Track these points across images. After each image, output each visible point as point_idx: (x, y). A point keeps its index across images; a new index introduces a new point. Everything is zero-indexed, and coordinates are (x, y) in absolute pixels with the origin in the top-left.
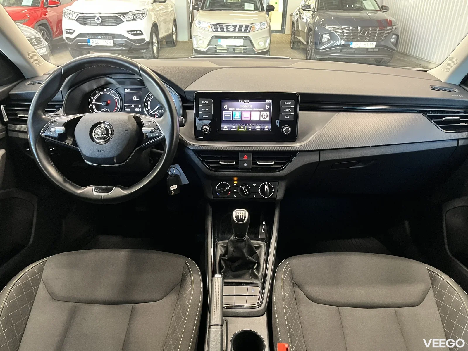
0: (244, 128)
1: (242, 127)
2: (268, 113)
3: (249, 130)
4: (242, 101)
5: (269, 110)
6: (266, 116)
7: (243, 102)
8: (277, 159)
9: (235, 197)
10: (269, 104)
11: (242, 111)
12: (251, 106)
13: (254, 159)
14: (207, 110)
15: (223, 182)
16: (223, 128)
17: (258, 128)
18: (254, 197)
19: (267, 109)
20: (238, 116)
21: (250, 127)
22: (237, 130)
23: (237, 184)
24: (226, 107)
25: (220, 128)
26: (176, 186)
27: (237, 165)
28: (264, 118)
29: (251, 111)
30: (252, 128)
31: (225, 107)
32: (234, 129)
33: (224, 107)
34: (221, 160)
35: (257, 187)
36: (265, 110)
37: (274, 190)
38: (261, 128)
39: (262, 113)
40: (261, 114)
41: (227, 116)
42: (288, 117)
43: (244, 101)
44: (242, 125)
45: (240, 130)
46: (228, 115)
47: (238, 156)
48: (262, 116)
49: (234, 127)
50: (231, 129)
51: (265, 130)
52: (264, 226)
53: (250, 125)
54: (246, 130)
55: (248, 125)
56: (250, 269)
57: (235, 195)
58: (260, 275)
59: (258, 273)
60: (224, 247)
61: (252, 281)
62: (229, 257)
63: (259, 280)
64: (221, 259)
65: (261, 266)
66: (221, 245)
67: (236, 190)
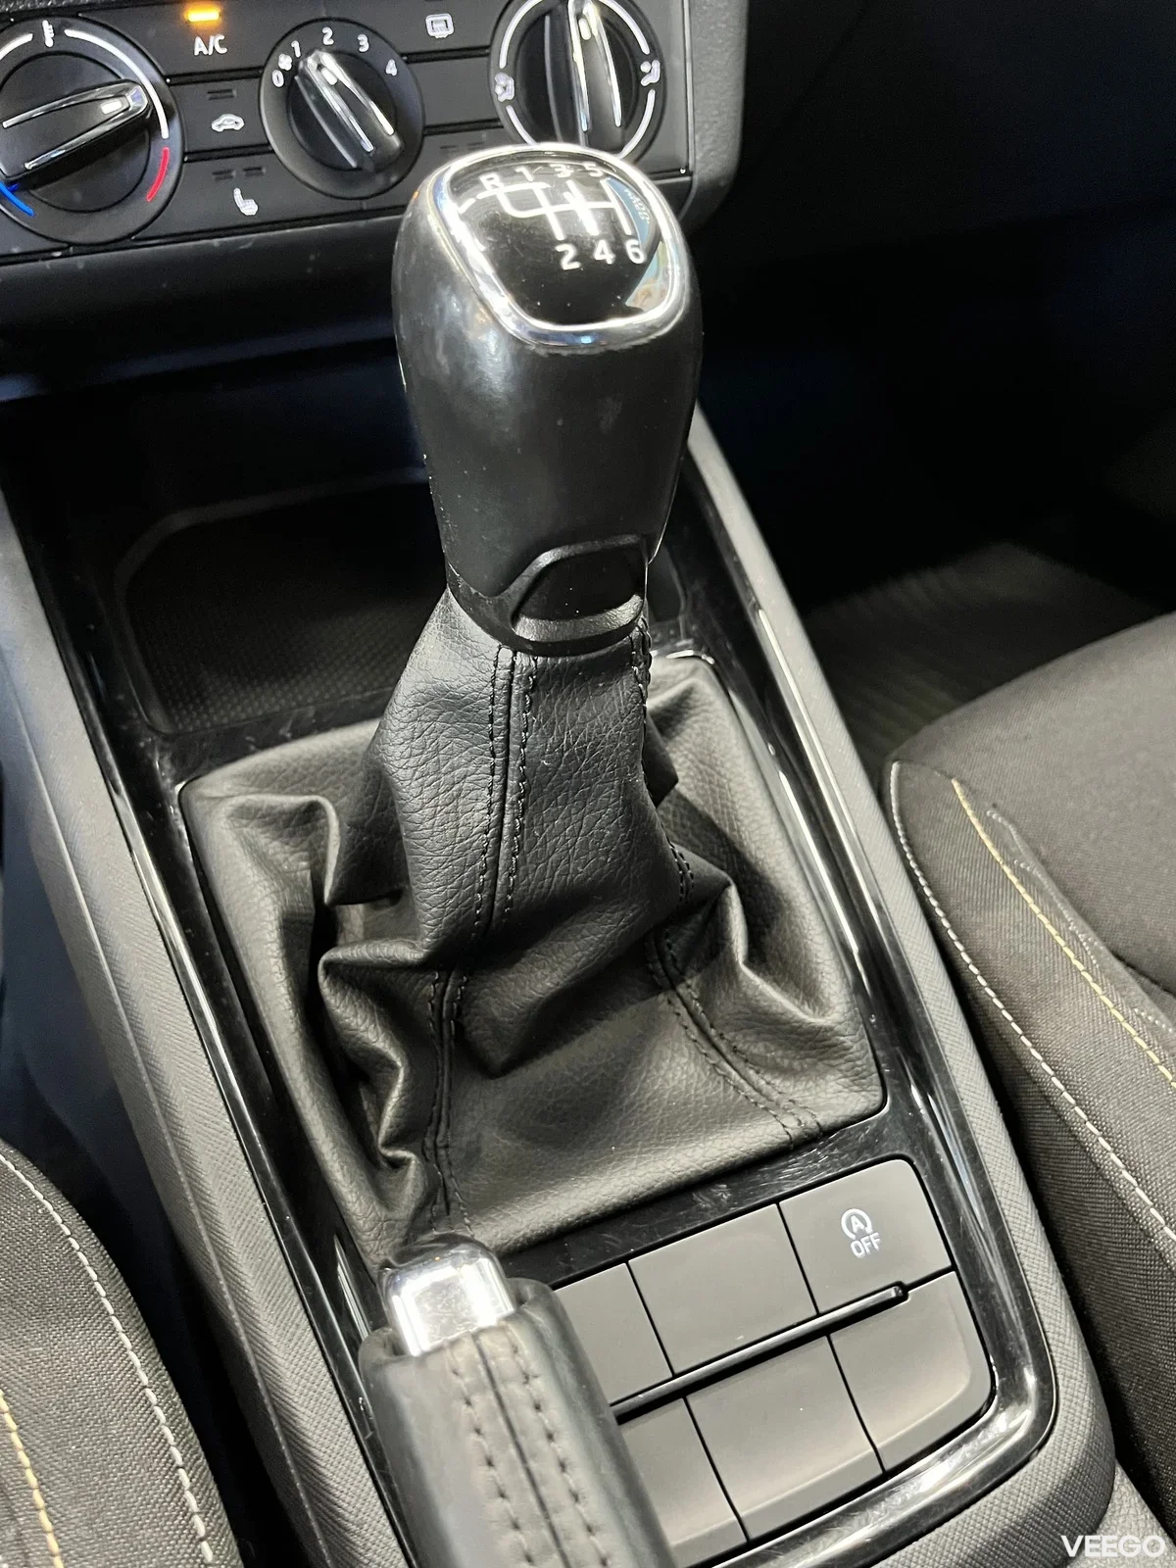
9: (249, 208)
15: (47, 29)
23: (230, 36)
35: (471, 53)
37: (652, 73)
56: (681, 978)
57: (237, 192)
58: (838, 1008)
59: (806, 989)
60: (287, 825)
61: (793, 1114)
62: (448, 923)
63: (857, 1078)
64: (321, 977)
65: (790, 907)
66: (245, 814)
67: (242, 124)
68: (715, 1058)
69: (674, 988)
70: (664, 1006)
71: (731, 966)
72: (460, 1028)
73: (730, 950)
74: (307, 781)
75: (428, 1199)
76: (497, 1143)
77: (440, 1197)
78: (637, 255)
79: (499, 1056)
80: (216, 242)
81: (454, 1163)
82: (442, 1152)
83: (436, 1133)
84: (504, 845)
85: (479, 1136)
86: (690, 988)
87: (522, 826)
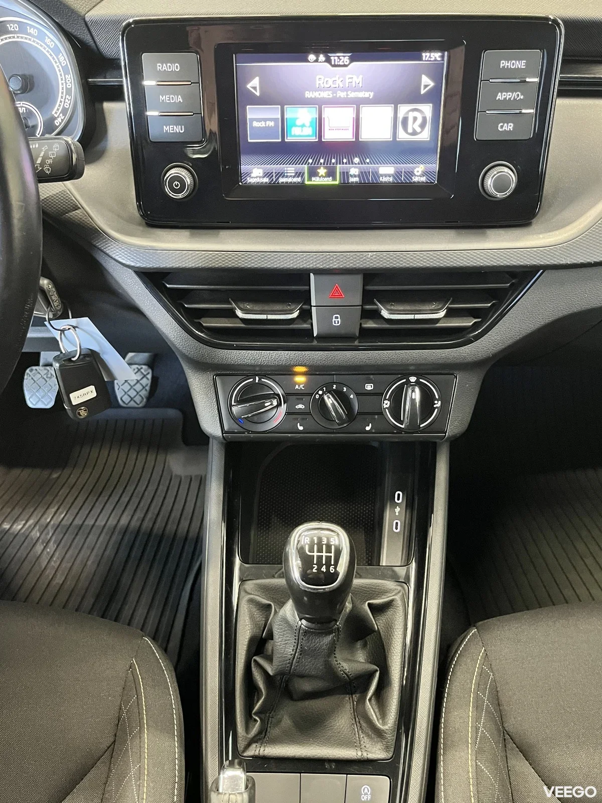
0: (331, 173)
1: (322, 171)
2: (427, 109)
3: (352, 180)
4: (322, 57)
5: (431, 97)
6: (419, 121)
7: (327, 64)
8: (456, 296)
9: (301, 428)
10: (434, 71)
11: (320, 104)
12: (358, 80)
13: (368, 296)
14: (180, 99)
15: (257, 378)
16: (248, 174)
17: (386, 172)
18: (368, 428)
19: (423, 92)
20: (308, 124)
21: (354, 171)
22: (304, 181)
23: (306, 385)
24: (255, 88)
25: (235, 173)
26: (92, 388)
27: (305, 322)
28: (410, 130)
29: (358, 104)
30: (363, 174)
31: (254, 85)
32: (290, 180)
33: (249, 86)
34: (242, 306)
35: (378, 394)
36: (415, 98)
37: (438, 404)
38: (398, 174)
39: (403, 109)
40: (401, 116)
41: (262, 124)
42: (509, 127)
43: (328, 60)
44: (322, 161)
45: (316, 181)
46: (265, 120)
47: (308, 287)
48: (405, 121)
49: (291, 169)
50: (281, 180)
51: (415, 179)
52: (398, 510)
53: (356, 160)
54: (337, 182)
55: (345, 161)
56: (355, 693)
57: (299, 424)
58: (389, 725)
59: (383, 714)
60: (262, 607)
61: (362, 751)
62: (278, 671)
63: (387, 748)
64: (252, 662)
65: (391, 686)
66: (251, 601)
67: (304, 407)
68: (354, 722)
69: (352, 694)
70: (347, 699)
71: (366, 698)
72: (287, 685)
73: (367, 693)
74: (274, 591)
75: (260, 733)
76: (287, 722)
77: (264, 733)
78: (332, 570)
79: (295, 697)
80: (289, 435)
81: (272, 723)
82: (270, 719)
83: (271, 713)
84: (295, 660)
85: (283, 717)
86: (356, 697)
87: (300, 657)
